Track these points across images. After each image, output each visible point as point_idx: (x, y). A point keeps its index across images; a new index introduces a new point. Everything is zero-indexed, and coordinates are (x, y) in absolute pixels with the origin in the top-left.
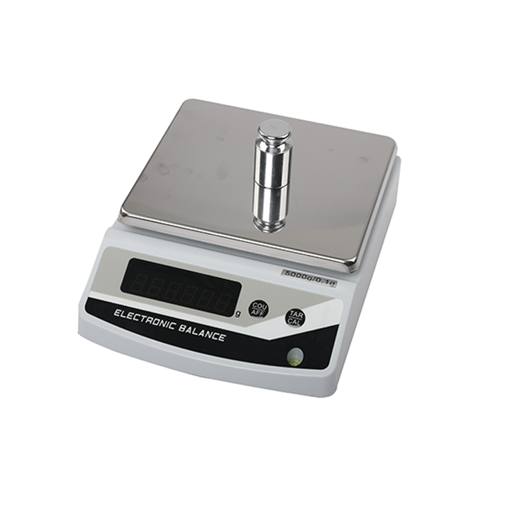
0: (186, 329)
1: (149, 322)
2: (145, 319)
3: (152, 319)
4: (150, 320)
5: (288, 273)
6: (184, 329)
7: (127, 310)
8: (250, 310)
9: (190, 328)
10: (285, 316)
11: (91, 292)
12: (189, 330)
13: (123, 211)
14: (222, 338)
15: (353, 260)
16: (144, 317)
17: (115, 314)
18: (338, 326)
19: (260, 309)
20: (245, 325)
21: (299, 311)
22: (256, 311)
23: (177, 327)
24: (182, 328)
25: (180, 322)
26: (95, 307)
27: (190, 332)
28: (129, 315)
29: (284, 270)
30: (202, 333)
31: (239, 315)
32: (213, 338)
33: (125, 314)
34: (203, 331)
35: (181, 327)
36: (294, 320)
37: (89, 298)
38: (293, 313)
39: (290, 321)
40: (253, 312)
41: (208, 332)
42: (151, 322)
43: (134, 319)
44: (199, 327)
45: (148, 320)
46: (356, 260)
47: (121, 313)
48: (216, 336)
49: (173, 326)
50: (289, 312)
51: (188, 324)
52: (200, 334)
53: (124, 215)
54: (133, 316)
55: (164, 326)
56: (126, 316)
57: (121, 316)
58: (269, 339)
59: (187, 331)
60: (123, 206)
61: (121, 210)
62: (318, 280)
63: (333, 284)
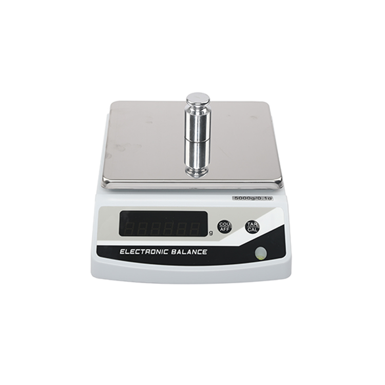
0: (177, 252)
1: (148, 253)
2: (144, 252)
3: (149, 250)
4: (148, 251)
5: (236, 198)
6: (175, 252)
7: (129, 248)
8: (219, 228)
9: (179, 250)
10: (244, 227)
11: (98, 241)
12: (179, 252)
13: (105, 179)
14: (204, 252)
15: (280, 179)
16: (143, 250)
17: (121, 253)
18: (284, 225)
19: (225, 227)
20: (219, 240)
21: (253, 222)
22: (223, 228)
23: (170, 252)
24: (174, 252)
25: (171, 248)
26: (103, 251)
27: (180, 253)
28: (131, 251)
29: (233, 197)
30: (189, 252)
31: (212, 234)
32: (198, 253)
33: (129, 251)
34: (189, 250)
35: (172, 252)
36: (252, 228)
37: (98, 246)
38: (250, 224)
39: (249, 230)
41: (193, 251)
42: (149, 252)
43: (136, 253)
44: (186, 248)
45: (146, 252)
46: (282, 179)
47: (125, 251)
48: (200, 252)
49: (166, 252)
50: (247, 224)
51: (177, 248)
54: (135, 251)
55: (160, 253)
56: (129, 252)
57: (126, 253)
58: (239, 245)
60: (103, 176)
61: (103, 179)
62: (259, 198)
63: (270, 198)
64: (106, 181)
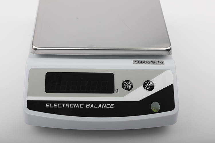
0: (90, 106)
1: (67, 107)
2: (65, 105)
3: (69, 104)
4: (68, 105)
5: (136, 62)
6: (89, 106)
7: (52, 102)
8: (123, 87)
9: (92, 105)
10: (142, 86)
11: (28, 97)
12: (92, 106)
13: (34, 47)
14: (112, 106)
15: (169, 48)
16: (64, 104)
17: (46, 107)
18: (173, 84)
19: (128, 86)
20: (123, 96)
21: (149, 81)
22: (126, 86)
23: (85, 106)
24: (88, 106)
25: (85, 102)
26: (32, 105)
27: (93, 107)
28: (54, 105)
29: (133, 61)
30: (100, 106)
31: (118, 91)
32: (107, 107)
33: (52, 105)
34: (100, 105)
35: (87, 106)
36: (148, 87)
37: (27, 101)
38: (147, 83)
39: (147, 88)
40: (125, 87)
41: (103, 105)
42: (68, 106)
43: (58, 107)
44: (97, 103)
45: (66, 106)
46: (171, 48)
47: (49, 105)
48: (108, 106)
49: (82, 106)
50: (145, 83)
51: (91, 102)
52: (99, 107)
53: (36, 49)
54: (57, 105)
55: (77, 107)
57: (50, 107)
59: (91, 107)
60: (33, 44)
61: (32, 46)
62: (154, 63)
63: (162, 63)
64: (35, 48)
